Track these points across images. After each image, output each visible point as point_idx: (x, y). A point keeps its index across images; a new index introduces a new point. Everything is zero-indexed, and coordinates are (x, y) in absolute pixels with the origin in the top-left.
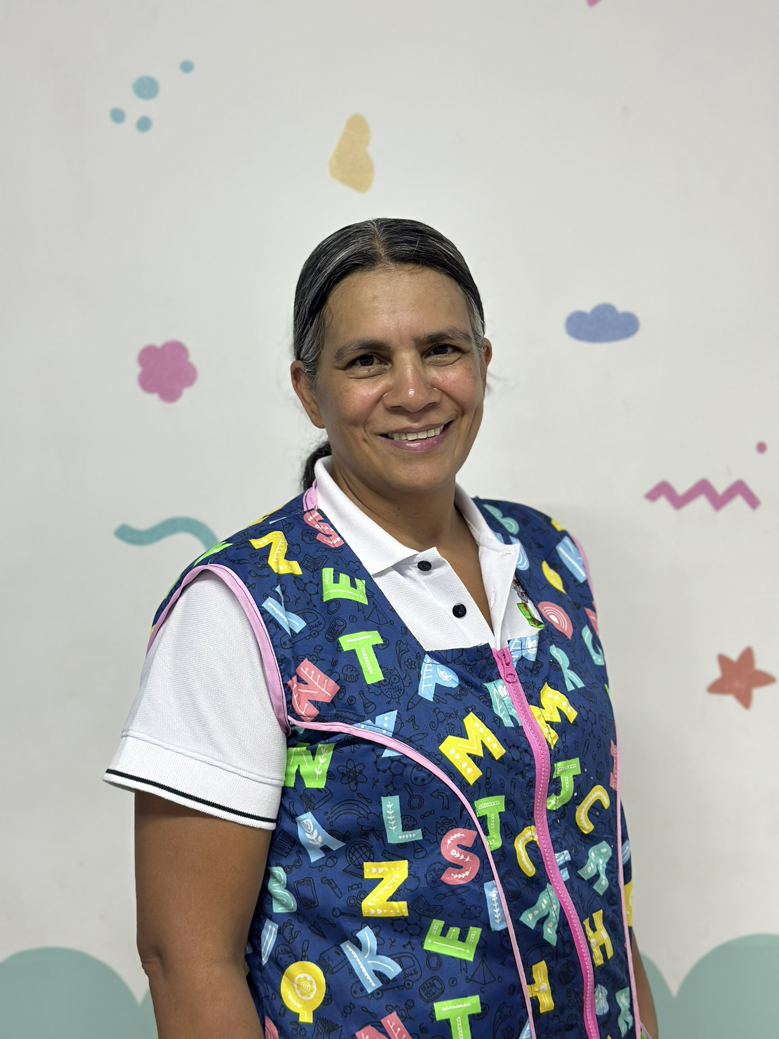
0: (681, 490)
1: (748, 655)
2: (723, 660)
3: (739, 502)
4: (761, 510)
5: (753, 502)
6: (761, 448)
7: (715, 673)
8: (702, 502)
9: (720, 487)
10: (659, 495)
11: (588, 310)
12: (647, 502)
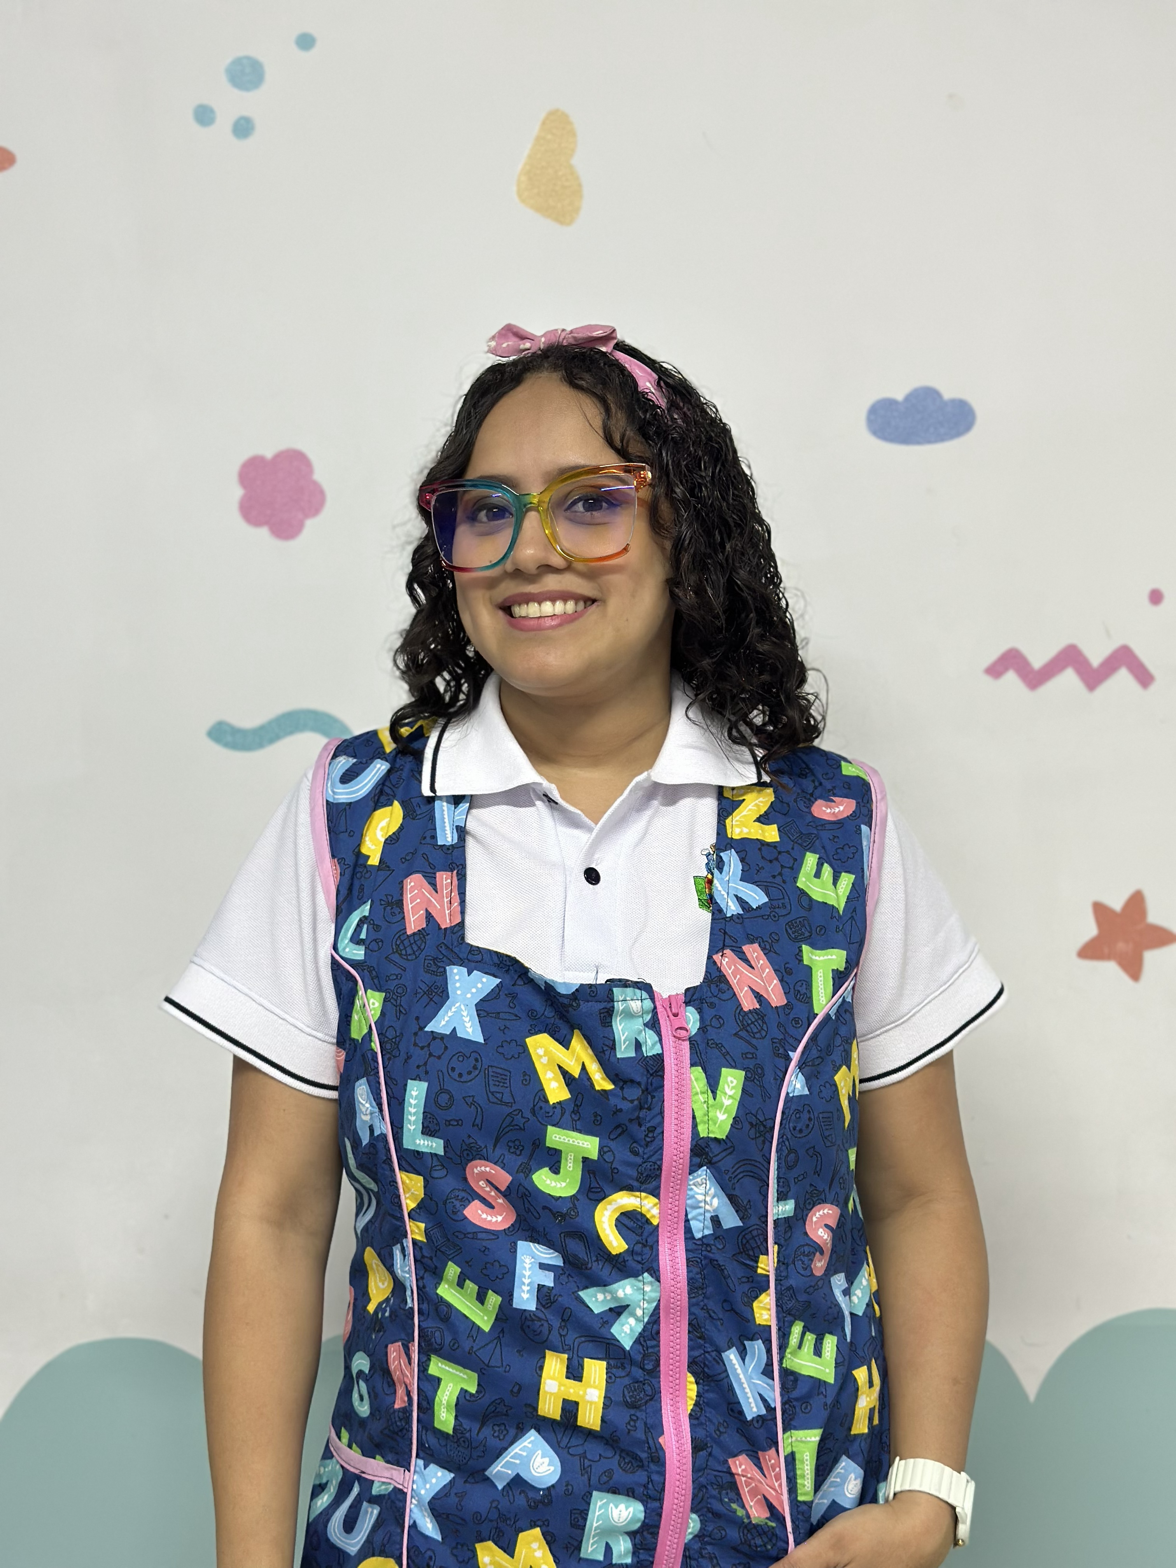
0: (1037, 661)
1: (1137, 901)
2: (1100, 910)
3: (1123, 677)
4: (1153, 688)
5: (1144, 678)
6: (1156, 597)
7: (1090, 930)
8: (1069, 678)
9: (1096, 658)
10: (1006, 669)
11: (900, 396)
12: (988, 680)
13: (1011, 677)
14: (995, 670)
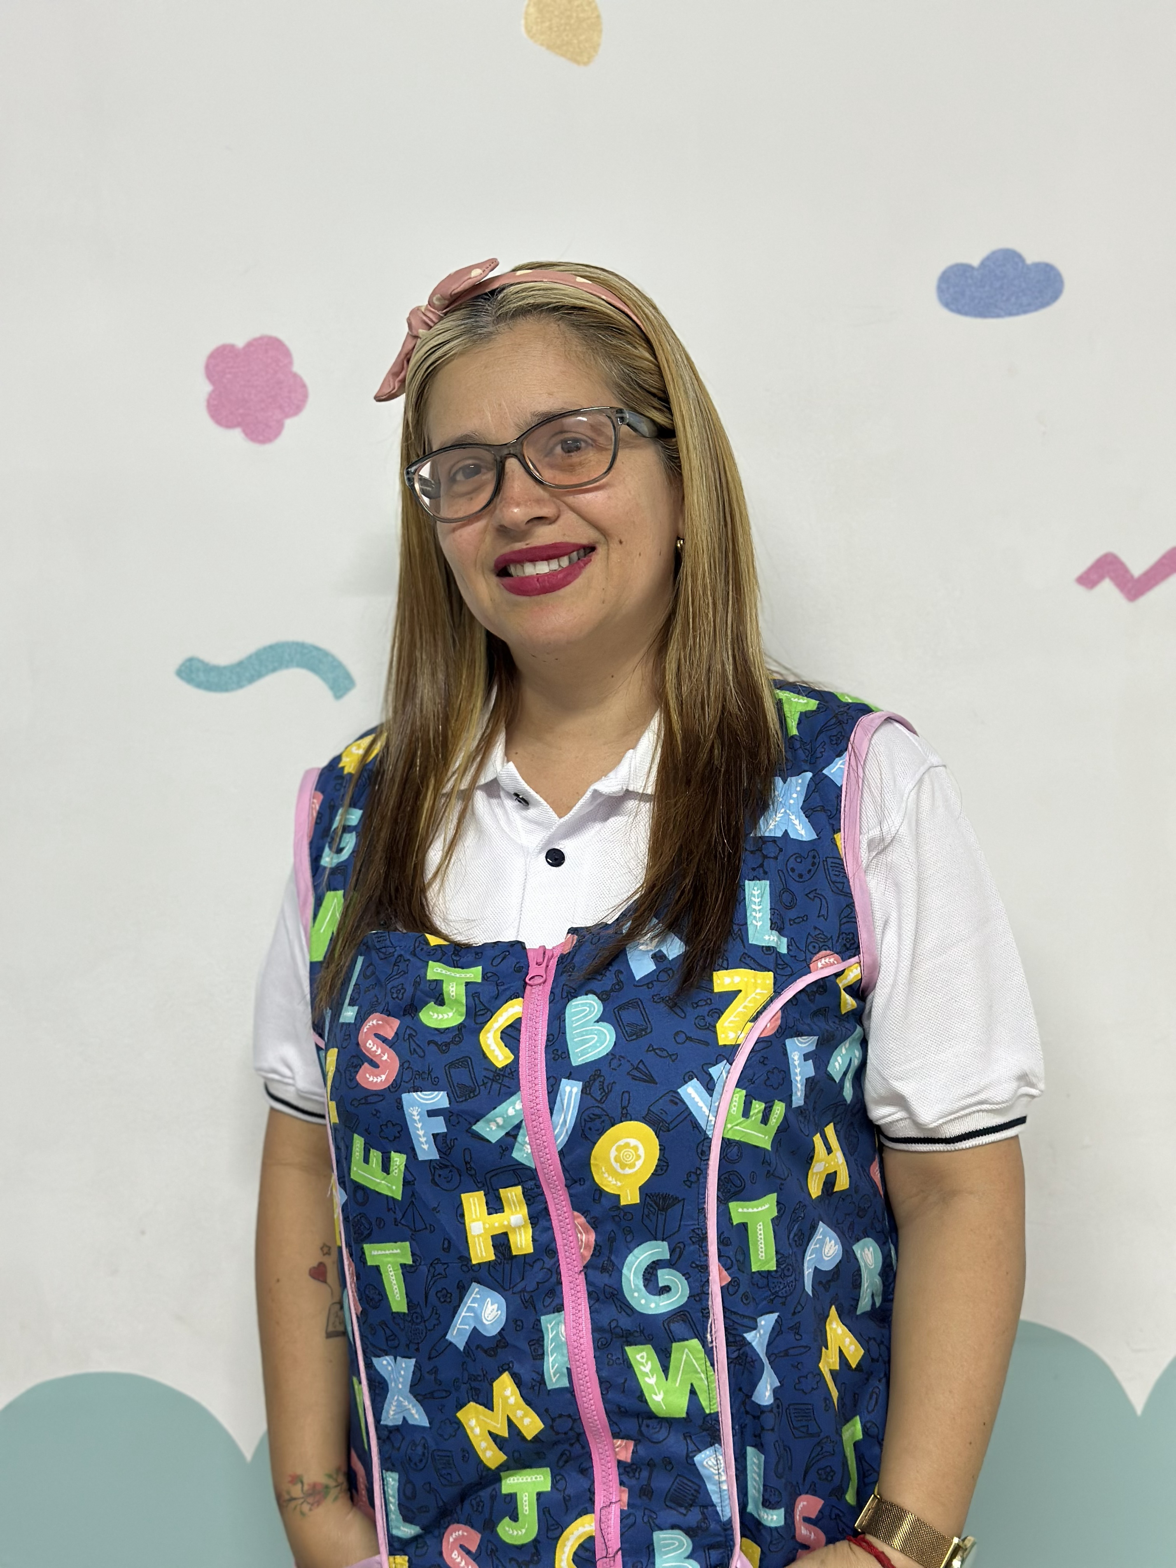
0: (1137, 567)
10: (1101, 578)
11: (975, 262)
12: (1081, 590)
13: (1107, 586)
14: (1088, 579)
